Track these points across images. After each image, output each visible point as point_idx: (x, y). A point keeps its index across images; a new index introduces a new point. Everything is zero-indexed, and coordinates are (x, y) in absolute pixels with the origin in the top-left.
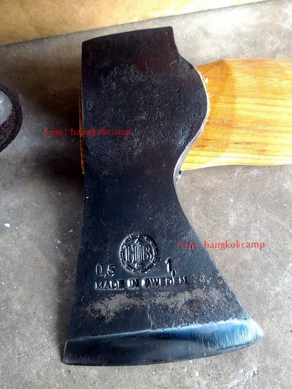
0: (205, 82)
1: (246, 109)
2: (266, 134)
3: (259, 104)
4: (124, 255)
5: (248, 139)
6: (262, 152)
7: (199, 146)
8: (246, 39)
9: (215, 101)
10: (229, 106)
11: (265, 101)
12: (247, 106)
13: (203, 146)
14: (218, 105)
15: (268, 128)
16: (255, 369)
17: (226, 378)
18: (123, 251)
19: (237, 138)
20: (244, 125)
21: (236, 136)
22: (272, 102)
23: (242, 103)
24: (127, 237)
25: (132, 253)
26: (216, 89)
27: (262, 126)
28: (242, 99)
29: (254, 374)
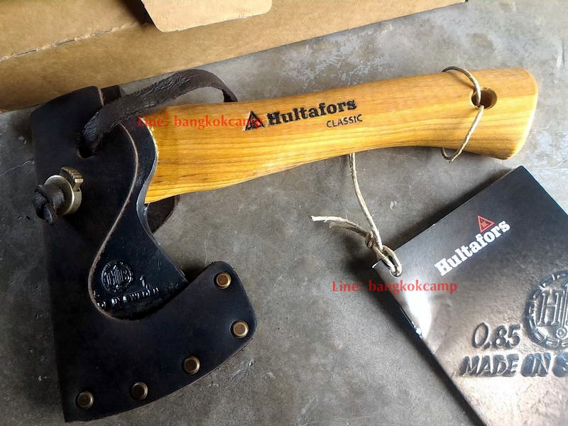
0: (151, 130)
1: (185, 149)
2: (205, 166)
3: (195, 143)
4: (106, 280)
5: (191, 172)
6: (205, 180)
7: (155, 183)
8: (249, 89)
9: (161, 145)
10: (174, 147)
11: (199, 141)
12: (187, 146)
13: (159, 182)
14: (165, 148)
15: (205, 161)
16: (252, 360)
17: (231, 370)
18: (105, 277)
19: (184, 173)
20: (187, 161)
21: (182, 171)
22: (204, 141)
23: (182, 144)
24: (106, 266)
25: (112, 278)
26: (161, 135)
27: (200, 161)
28: (182, 141)
29: (252, 364)
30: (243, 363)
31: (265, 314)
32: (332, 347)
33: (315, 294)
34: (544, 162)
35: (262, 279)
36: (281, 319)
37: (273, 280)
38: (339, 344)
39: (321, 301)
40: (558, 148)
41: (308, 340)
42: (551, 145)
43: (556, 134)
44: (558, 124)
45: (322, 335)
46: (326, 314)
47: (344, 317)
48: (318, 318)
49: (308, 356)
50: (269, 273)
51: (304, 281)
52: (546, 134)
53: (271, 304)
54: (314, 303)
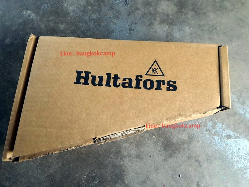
30: (94, 182)
31: (105, 167)
32: (124, 182)
33: (122, 163)
34: (207, 132)
35: (106, 155)
36: (109, 170)
37: (109, 156)
38: (126, 182)
39: (123, 166)
40: (214, 128)
41: (117, 178)
42: (212, 127)
43: (214, 123)
44: (216, 119)
45: (121, 178)
46: (124, 171)
47: (130, 173)
48: (121, 172)
49: (115, 184)
50: (108, 153)
51: (119, 158)
52: (211, 122)
53: (107, 164)
54: (121, 166)
